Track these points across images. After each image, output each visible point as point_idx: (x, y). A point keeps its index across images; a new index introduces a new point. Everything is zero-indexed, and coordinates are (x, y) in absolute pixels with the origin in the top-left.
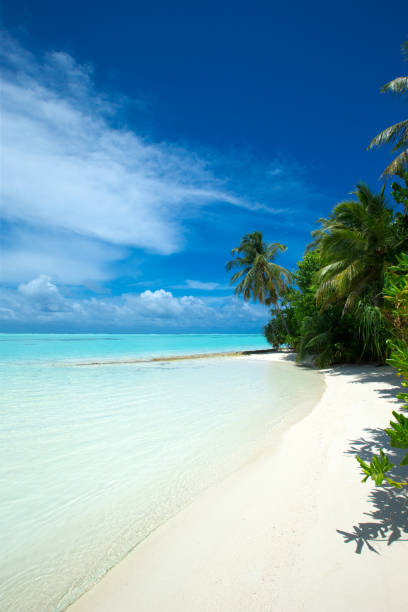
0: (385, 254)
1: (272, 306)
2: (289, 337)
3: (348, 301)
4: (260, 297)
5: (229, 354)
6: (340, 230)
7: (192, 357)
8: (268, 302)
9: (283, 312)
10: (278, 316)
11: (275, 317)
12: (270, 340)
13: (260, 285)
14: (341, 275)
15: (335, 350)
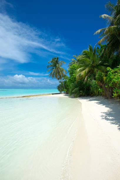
0: (95, 66)
1: (60, 80)
2: (65, 90)
3: (86, 79)
4: (57, 78)
5: (47, 94)
6: (84, 58)
7: (36, 95)
8: (59, 79)
9: (63, 82)
10: (61, 83)
11: (60, 83)
12: (59, 90)
13: (57, 74)
14: (84, 71)
15: (80, 92)
